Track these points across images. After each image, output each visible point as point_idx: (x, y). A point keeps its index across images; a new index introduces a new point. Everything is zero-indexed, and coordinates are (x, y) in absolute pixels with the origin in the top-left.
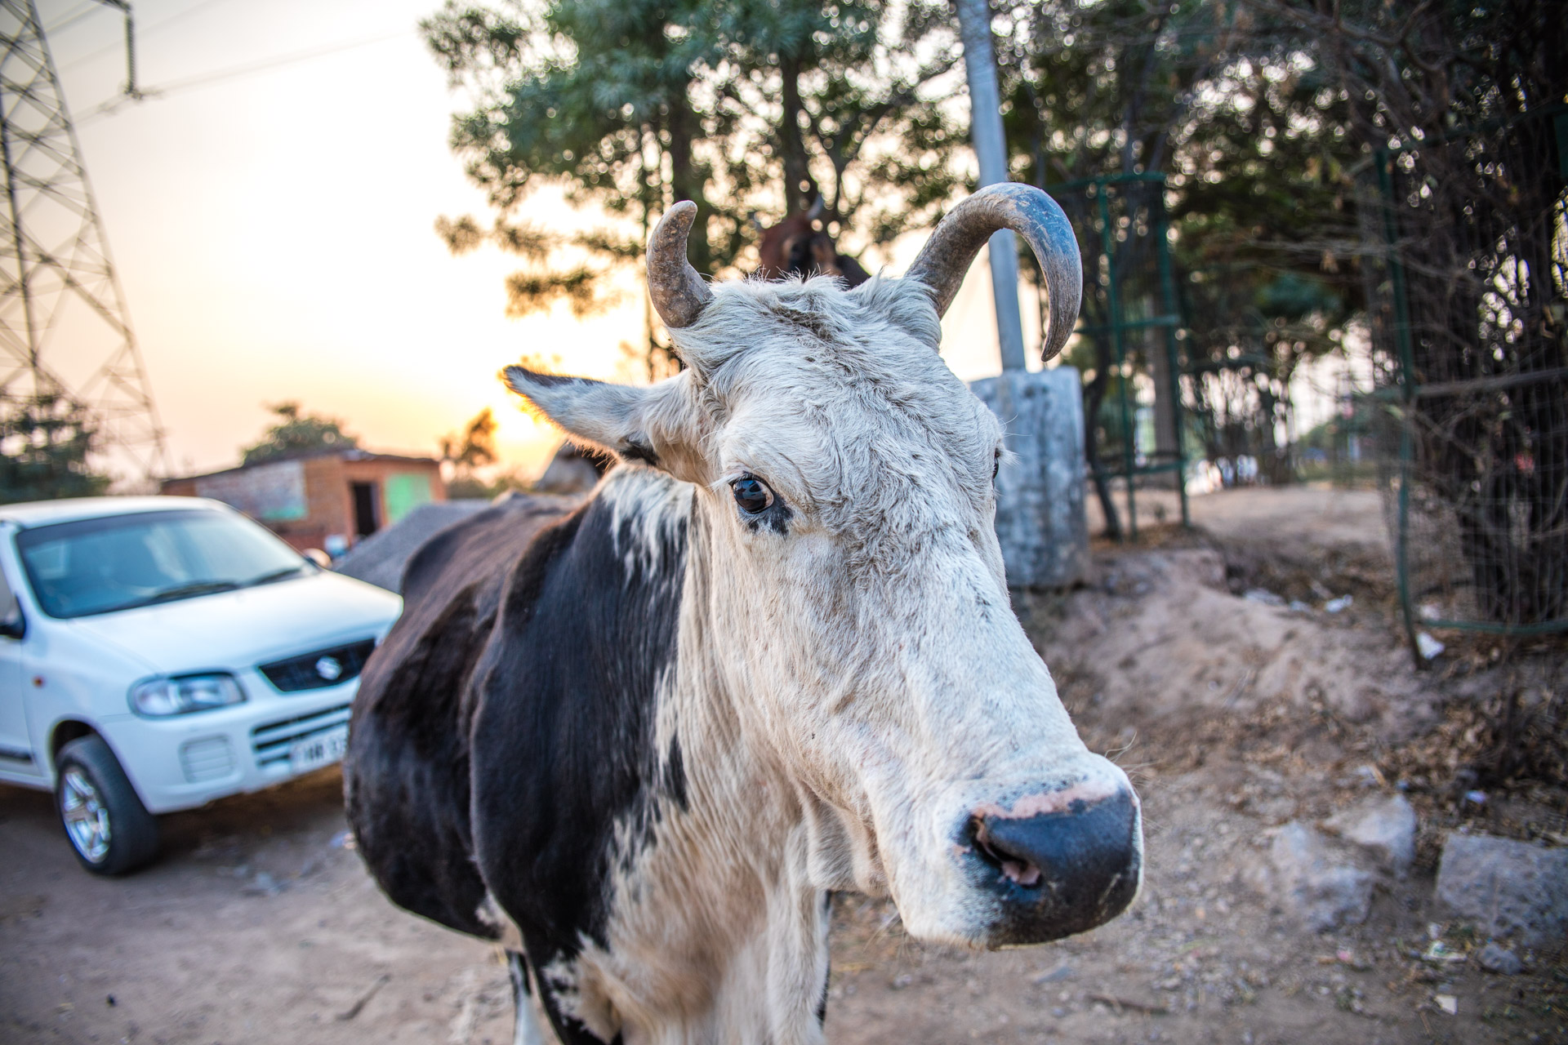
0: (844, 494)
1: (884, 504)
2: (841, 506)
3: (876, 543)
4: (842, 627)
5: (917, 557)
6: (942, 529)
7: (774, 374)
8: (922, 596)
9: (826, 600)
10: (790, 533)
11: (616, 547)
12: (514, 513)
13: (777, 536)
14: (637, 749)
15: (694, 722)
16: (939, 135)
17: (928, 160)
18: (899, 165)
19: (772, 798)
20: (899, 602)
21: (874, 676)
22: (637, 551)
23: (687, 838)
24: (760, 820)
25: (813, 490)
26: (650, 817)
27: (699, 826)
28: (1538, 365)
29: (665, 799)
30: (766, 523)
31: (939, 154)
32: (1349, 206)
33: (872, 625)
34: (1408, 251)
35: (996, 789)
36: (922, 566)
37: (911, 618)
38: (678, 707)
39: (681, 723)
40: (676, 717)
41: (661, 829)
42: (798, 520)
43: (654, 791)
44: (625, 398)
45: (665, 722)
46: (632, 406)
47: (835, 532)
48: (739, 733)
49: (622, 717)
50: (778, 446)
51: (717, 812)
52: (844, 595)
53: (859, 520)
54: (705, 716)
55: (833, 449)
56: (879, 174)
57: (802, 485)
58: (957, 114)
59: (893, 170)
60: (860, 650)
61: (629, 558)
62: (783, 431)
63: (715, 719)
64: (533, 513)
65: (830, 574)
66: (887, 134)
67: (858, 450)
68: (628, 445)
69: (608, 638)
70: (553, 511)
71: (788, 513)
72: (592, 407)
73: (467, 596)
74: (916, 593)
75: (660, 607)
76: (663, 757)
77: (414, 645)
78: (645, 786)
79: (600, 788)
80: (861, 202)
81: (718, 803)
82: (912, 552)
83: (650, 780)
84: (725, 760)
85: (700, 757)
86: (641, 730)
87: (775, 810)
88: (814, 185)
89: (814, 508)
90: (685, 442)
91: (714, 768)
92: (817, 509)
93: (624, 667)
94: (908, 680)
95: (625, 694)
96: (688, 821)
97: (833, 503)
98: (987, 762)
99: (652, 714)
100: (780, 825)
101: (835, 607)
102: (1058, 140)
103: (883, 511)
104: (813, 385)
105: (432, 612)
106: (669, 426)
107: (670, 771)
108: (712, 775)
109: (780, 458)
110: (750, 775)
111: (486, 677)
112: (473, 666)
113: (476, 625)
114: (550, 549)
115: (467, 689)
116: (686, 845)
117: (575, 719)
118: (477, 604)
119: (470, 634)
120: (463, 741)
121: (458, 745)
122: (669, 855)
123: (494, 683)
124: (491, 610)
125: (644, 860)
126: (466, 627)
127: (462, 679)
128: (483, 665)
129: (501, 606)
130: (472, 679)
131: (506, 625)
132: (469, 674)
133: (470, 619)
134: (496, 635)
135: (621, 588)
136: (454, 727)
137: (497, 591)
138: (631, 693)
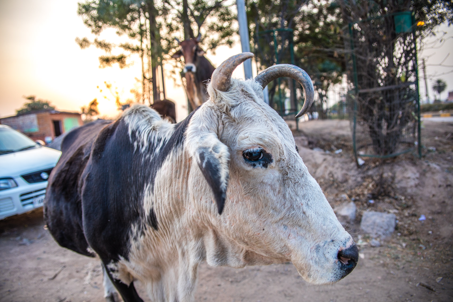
16: (229, 17)
17: (226, 24)
18: (217, 25)
28: (389, 84)
31: (229, 23)
32: (342, 39)
34: (357, 52)
56: (212, 28)
58: (234, 11)
59: (215, 27)
66: (214, 16)
80: (206, 36)
102: (263, 20)
111: (87, 176)
112: (82, 172)
113: (83, 158)
114: (107, 136)
115: (81, 179)
116: (155, 238)
117: (116, 192)
118: (84, 151)
119: (82, 161)
120: (80, 196)
121: (78, 196)
122: (149, 239)
123: (89, 178)
124: (88, 153)
125: (141, 239)
126: (81, 158)
127: (79, 176)
128: (85, 172)
129: (92, 152)
130: (82, 176)
131: (93, 159)
132: (81, 174)
133: (82, 157)
134: (90, 162)
135: (132, 153)
136: (77, 191)
137: (90, 147)
138: (136, 187)
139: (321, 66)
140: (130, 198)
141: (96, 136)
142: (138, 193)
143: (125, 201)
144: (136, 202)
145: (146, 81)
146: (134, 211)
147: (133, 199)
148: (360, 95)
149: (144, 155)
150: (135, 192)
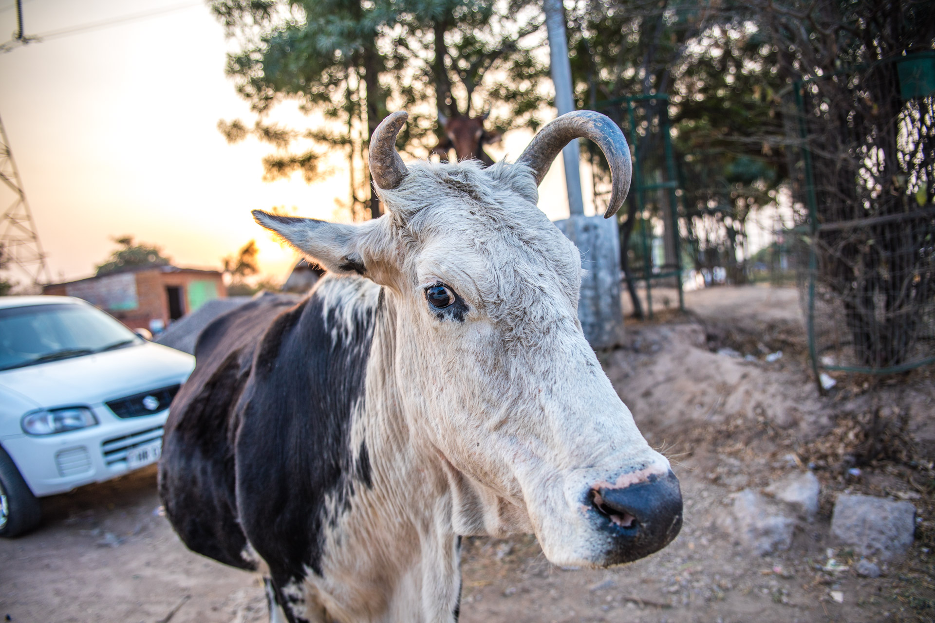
0: (501, 297)
1: (526, 304)
2: (499, 304)
3: (521, 328)
4: (500, 378)
5: (547, 337)
6: (561, 320)
7: (453, 221)
8: (552, 360)
9: (490, 362)
10: (465, 321)
11: (326, 325)
12: (265, 305)
13: (457, 323)
14: (339, 450)
15: (377, 433)
16: (531, 70)
17: (524, 86)
18: (507, 89)
19: (428, 479)
20: (537, 364)
21: (522, 408)
22: (339, 328)
23: (371, 505)
24: (419, 492)
25: (483, 295)
26: (347, 493)
27: (379, 498)
29: (357, 481)
30: (450, 314)
31: (531, 82)
33: (520, 377)
35: (604, 473)
36: (551, 342)
37: (545, 374)
38: (366, 423)
39: (368, 433)
40: (364, 430)
41: (354, 500)
42: (473, 312)
43: (349, 476)
44: (344, 231)
45: (357, 433)
46: (349, 237)
47: (495, 321)
48: (408, 439)
49: (330, 431)
50: (461, 266)
51: (391, 488)
52: (501, 359)
53: (510, 314)
54: (385, 429)
55: (493, 269)
56: (495, 94)
57: (476, 291)
58: (542, 57)
59: (503, 92)
60: (512, 392)
61: (334, 332)
62: (463, 257)
63: (393, 430)
64: (277, 304)
65: (492, 346)
66: (500, 70)
67: (507, 271)
68: (346, 261)
69: (321, 381)
70: (289, 303)
71: (466, 308)
72: (323, 237)
73: (234, 357)
74: (548, 358)
75: (353, 362)
76: (355, 455)
77: (201, 388)
78: (344, 474)
79: (316, 475)
81: (392, 482)
82: (544, 333)
83: (347, 469)
84: (398, 456)
85: (381, 455)
86: (342, 439)
87: (429, 486)
88: (454, 101)
89: (483, 305)
90: (386, 260)
91: (390, 461)
92: (485, 306)
93: (331, 400)
94: (546, 411)
95: (332, 417)
96: (372, 495)
97: (495, 303)
98: (596, 457)
99: (349, 429)
100: (432, 496)
101: (495, 366)
102: (604, 74)
103: (525, 308)
104: (477, 229)
105: (213, 367)
106: (375, 251)
107: (360, 464)
108: (389, 466)
109: (462, 274)
110: (414, 465)
111: (245, 407)
112: (237, 400)
113: (239, 374)
114: (285, 327)
115: (233, 415)
116: (369, 510)
117: (301, 432)
118: (240, 361)
119: (236, 380)
120: (231, 447)
121: (228, 449)
122: (359, 517)
123: (250, 410)
124: (248, 365)
125: (344, 519)
126: (233, 376)
127: (230, 408)
128: (243, 400)
129: (254, 362)
130: (236, 408)
131: (257, 374)
132: (234, 405)
133: (235, 371)
134: (251, 381)
135: (329, 350)
136: (226, 438)
137: (252, 353)
138: (335, 416)
139: (730, 169)
140: (326, 440)
141: (263, 330)
142: (339, 426)
143: (316, 447)
144: (335, 446)
145: (359, 207)
146: (331, 465)
147: (330, 441)
148: (823, 235)
149: (350, 350)
150: (334, 426)
